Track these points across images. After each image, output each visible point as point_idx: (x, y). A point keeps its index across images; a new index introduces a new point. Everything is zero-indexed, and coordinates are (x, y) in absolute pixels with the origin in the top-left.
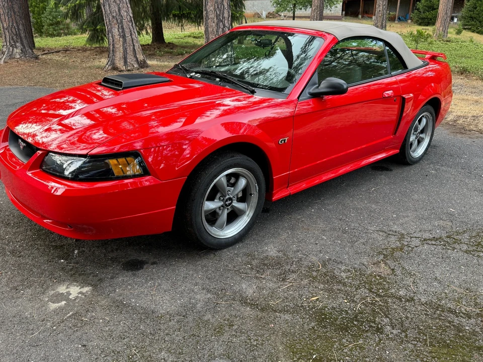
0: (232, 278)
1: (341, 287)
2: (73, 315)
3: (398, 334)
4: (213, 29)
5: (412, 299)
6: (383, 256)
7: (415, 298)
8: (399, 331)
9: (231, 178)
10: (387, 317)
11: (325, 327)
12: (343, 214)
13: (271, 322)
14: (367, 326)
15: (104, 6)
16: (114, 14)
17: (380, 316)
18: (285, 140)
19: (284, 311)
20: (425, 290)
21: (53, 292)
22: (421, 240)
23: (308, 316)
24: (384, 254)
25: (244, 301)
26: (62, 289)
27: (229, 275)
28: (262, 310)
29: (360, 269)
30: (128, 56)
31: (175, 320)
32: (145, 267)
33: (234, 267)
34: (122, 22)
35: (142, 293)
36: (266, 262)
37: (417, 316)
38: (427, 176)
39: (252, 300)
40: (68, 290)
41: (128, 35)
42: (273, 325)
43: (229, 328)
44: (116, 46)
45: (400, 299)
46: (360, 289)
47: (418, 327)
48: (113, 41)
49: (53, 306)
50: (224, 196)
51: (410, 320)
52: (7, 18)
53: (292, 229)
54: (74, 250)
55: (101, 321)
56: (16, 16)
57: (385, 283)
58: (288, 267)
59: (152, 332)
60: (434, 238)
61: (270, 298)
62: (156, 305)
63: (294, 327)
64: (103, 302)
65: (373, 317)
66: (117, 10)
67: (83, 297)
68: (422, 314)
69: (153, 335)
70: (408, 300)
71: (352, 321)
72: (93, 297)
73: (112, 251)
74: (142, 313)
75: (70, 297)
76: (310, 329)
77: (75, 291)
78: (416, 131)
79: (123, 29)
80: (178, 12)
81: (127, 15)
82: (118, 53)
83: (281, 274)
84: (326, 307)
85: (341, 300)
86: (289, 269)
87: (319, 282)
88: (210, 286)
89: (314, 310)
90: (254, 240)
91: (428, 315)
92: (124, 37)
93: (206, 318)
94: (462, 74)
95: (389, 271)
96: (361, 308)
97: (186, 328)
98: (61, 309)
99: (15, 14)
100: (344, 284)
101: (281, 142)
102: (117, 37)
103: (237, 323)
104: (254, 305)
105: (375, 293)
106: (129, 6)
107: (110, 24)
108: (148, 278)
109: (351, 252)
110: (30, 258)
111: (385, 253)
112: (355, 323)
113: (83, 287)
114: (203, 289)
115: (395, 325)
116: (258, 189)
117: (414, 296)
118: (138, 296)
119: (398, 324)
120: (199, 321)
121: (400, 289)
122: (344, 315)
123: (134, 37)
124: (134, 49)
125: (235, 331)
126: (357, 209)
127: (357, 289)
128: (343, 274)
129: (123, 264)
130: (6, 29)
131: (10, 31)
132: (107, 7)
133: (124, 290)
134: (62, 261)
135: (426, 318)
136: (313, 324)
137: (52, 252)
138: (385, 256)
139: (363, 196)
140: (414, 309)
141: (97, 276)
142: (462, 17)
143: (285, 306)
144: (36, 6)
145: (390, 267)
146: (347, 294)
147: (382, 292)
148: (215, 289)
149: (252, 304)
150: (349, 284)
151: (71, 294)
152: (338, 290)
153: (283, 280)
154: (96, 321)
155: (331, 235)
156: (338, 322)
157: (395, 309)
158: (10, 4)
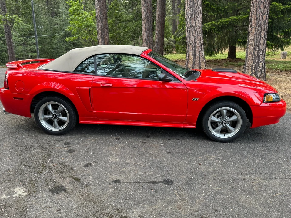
4: (251, 51)
16: (191, 43)
30: (195, 66)
34: (195, 47)
41: (197, 54)
44: (190, 60)
48: (189, 57)
52: (146, 45)
56: (150, 44)
66: (193, 40)
79: (195, 50)
80: (242, 40)
81: (199, 43)
82: (190, 64)
92: (195, 55)
99: (149, 43)
102: (191, 55)
106: (201, 37)
107: (188, 48)
123: (201, 55)
124: (200, 62)
132: (188, 38)
158: (148, 38)
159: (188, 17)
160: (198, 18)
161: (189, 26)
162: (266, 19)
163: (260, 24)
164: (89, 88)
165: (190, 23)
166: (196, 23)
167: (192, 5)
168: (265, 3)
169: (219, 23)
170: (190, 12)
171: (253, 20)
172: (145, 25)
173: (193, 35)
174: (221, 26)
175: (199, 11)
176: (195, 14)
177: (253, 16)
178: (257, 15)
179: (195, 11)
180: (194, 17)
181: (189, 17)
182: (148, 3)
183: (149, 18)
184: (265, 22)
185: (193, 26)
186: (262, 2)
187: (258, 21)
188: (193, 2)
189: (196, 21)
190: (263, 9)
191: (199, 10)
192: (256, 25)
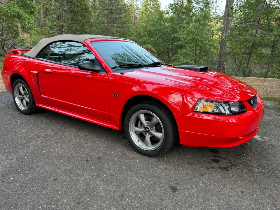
164: (36, 72)
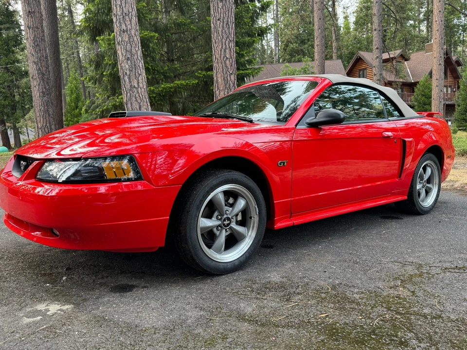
0: (229, 298)
1: (354, 305)
2: (46, 328)
3: (427, 347)
5: (440, 317)
6: (400, 281)
7: (443, 315)
8: (428, 344)
9: (229, 198)
10: (411, 331)
11: (337, 340)
12: (354, 250)
13: (272, 336)
14: (387, 340)
15: (127, 105)
17: (403, 331)
18: (284, 163)
19: (288, 326)
20: (453, 309)
21: (30, 309)
22: (442, 269)
23: (316, 331)
24: (401, 280)
25: (242, 317)
26: (41, 307)
27: (226, 296)
28: (263, 325)
29: (375, 292)
31: (161, 333)
32: (134, 290)
33: (233, 290)
35: (127, 310)
36: (268, 286)
37: (447, 331)
38: (440, 222)
39: (251, 317)
40: (47, 307)
42: (274, 339)
43: (223, 341)
45: (425, 316)
46: (376, 307)
47: (451, 341)
49: (27, 320)
50: (222, 215)
51: (440, 335)
52: (42, 119)
53: (298, 260)
54: (63, 277)
55: (77, 333)
56: (50, 118)
57: (405, 303)
58: (292, 291)
59: (133, 343)
60: (456, 267)
61: (271, 315)
62: (141, 321)
63: (299, 341)
64: (83, 318)
65: (394, 332)
67: (62, 313)
68: (453, 330)
69: (134, 346)
70: (434, 318)
71: (369, 335)
72: (72, 313)
73: (103, 278)
74: (124, 327)
75: (48, 313)
76: (318, 342)
77: (54, 308)
78: (422, 180)
83: (285, 296)
84: (338, 323)
85: (355, 317)
86: (294, 292)
87: (328, 302)
88: (203, 305)
89: (323, 325)
90: (256, 268)
91: (461, 330)
93: (196, 332)
94: (463, 155)
95: (409, 293)
96: (378, 324)
97: (172, 340)
98: (35, 323)
99: (49, 116)
100: (358, 304)
101: (280, 164)
103: (232, 336)
104: (253, 321)
105: (395, 311)
106: (149, 104)
108: (137, 299)
109: (364, 278)
110: (15, 283)
111: (402, 278)
112: (373, 337)
113: (64, 305)
114: (196, 307)
115: (422, 339)
116: (258, 211)
117: (442, 314)
118: (122, 313)
119: (426, 338)
120: (188, 334)
121: (424, 308)
122: (359, 330)
125: (229, 343)
126: (368, 246)
127: (372, 308)
128: (355, 295)
129: (111, 288)
130: (40, 129)
131: (43, 131)
132: (129, 105)
133: (108, 308)
134: (48, 285)
135: (459, 333)
136: (322, 338)
137: (39, 278)
138: (402, 281)
139: (373, 236)
140: (443, 325)
141: (82, 296)
142: (456, 120)
143: (289, 322)
144: (71, 121)
145: (409, 290)
146: (361, 312)
147: (403, 310)
148: (210, 307)
149: (251, 320)
150: (364, 304)
151: (49, 311)
152: (351, 308)
153: (287, 300)
154: (72, 333)
155: (340, 265)
156: (352, 336)
157: (420, 325)
158: (46, 108)
159: (124, 73)
160: (141, 76)
161: (128, 87)
162: (235, 79)
163: (229, 85)
165: (130, 82)
166: (138, 83)
167: (129, 56)
168: (231, 60)
169: (160, 89)
170: (127, 66)
171: (220, 80)
172: (37, 87)
173: (136, 100)
174: (164, 94)
175: (141, 66)
176: (135, 70)
177: (219, 76)
178: (223, 74)
179: (135, 65)
180: (135, 74)
181: (126, 73)
182: (40, 51)
183: (45, 76)
184: (234, 84)
185: (134, 87)
186: (227, 58)
187: (226, 82)
188: (131, 53)
189: (138, 80)
190: (229, 67)
191: (141, 64)
192: (224, 87)
